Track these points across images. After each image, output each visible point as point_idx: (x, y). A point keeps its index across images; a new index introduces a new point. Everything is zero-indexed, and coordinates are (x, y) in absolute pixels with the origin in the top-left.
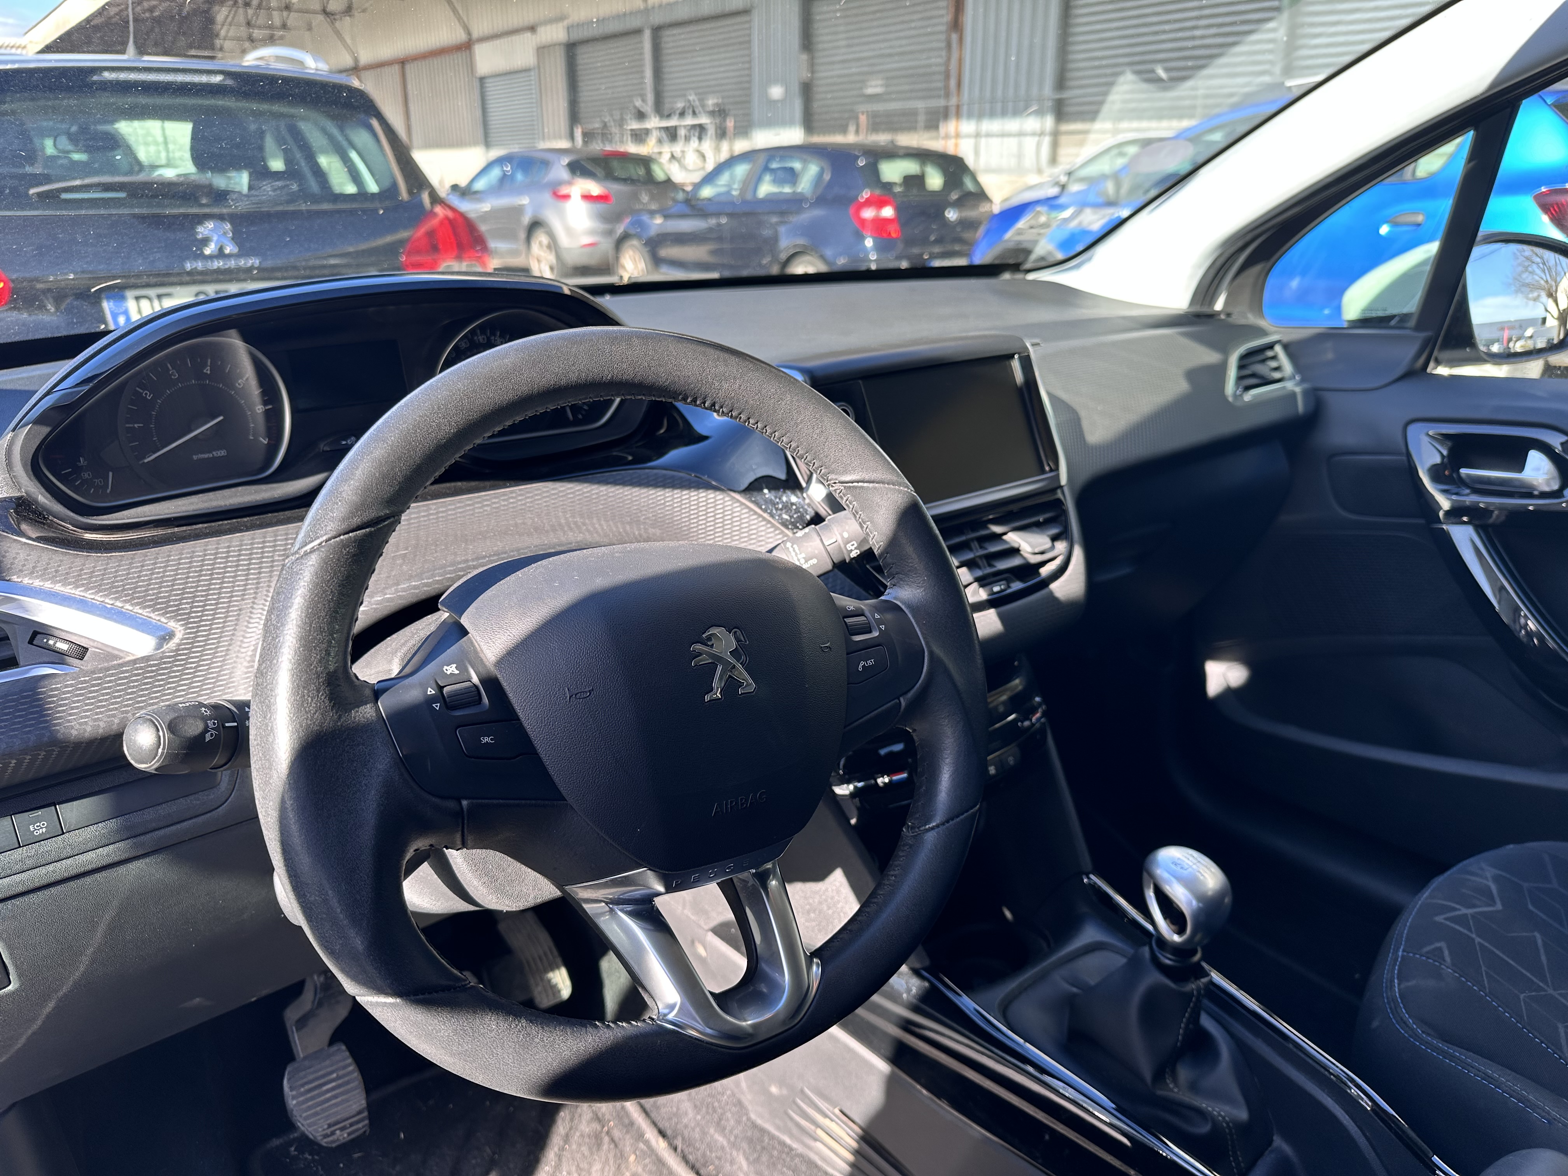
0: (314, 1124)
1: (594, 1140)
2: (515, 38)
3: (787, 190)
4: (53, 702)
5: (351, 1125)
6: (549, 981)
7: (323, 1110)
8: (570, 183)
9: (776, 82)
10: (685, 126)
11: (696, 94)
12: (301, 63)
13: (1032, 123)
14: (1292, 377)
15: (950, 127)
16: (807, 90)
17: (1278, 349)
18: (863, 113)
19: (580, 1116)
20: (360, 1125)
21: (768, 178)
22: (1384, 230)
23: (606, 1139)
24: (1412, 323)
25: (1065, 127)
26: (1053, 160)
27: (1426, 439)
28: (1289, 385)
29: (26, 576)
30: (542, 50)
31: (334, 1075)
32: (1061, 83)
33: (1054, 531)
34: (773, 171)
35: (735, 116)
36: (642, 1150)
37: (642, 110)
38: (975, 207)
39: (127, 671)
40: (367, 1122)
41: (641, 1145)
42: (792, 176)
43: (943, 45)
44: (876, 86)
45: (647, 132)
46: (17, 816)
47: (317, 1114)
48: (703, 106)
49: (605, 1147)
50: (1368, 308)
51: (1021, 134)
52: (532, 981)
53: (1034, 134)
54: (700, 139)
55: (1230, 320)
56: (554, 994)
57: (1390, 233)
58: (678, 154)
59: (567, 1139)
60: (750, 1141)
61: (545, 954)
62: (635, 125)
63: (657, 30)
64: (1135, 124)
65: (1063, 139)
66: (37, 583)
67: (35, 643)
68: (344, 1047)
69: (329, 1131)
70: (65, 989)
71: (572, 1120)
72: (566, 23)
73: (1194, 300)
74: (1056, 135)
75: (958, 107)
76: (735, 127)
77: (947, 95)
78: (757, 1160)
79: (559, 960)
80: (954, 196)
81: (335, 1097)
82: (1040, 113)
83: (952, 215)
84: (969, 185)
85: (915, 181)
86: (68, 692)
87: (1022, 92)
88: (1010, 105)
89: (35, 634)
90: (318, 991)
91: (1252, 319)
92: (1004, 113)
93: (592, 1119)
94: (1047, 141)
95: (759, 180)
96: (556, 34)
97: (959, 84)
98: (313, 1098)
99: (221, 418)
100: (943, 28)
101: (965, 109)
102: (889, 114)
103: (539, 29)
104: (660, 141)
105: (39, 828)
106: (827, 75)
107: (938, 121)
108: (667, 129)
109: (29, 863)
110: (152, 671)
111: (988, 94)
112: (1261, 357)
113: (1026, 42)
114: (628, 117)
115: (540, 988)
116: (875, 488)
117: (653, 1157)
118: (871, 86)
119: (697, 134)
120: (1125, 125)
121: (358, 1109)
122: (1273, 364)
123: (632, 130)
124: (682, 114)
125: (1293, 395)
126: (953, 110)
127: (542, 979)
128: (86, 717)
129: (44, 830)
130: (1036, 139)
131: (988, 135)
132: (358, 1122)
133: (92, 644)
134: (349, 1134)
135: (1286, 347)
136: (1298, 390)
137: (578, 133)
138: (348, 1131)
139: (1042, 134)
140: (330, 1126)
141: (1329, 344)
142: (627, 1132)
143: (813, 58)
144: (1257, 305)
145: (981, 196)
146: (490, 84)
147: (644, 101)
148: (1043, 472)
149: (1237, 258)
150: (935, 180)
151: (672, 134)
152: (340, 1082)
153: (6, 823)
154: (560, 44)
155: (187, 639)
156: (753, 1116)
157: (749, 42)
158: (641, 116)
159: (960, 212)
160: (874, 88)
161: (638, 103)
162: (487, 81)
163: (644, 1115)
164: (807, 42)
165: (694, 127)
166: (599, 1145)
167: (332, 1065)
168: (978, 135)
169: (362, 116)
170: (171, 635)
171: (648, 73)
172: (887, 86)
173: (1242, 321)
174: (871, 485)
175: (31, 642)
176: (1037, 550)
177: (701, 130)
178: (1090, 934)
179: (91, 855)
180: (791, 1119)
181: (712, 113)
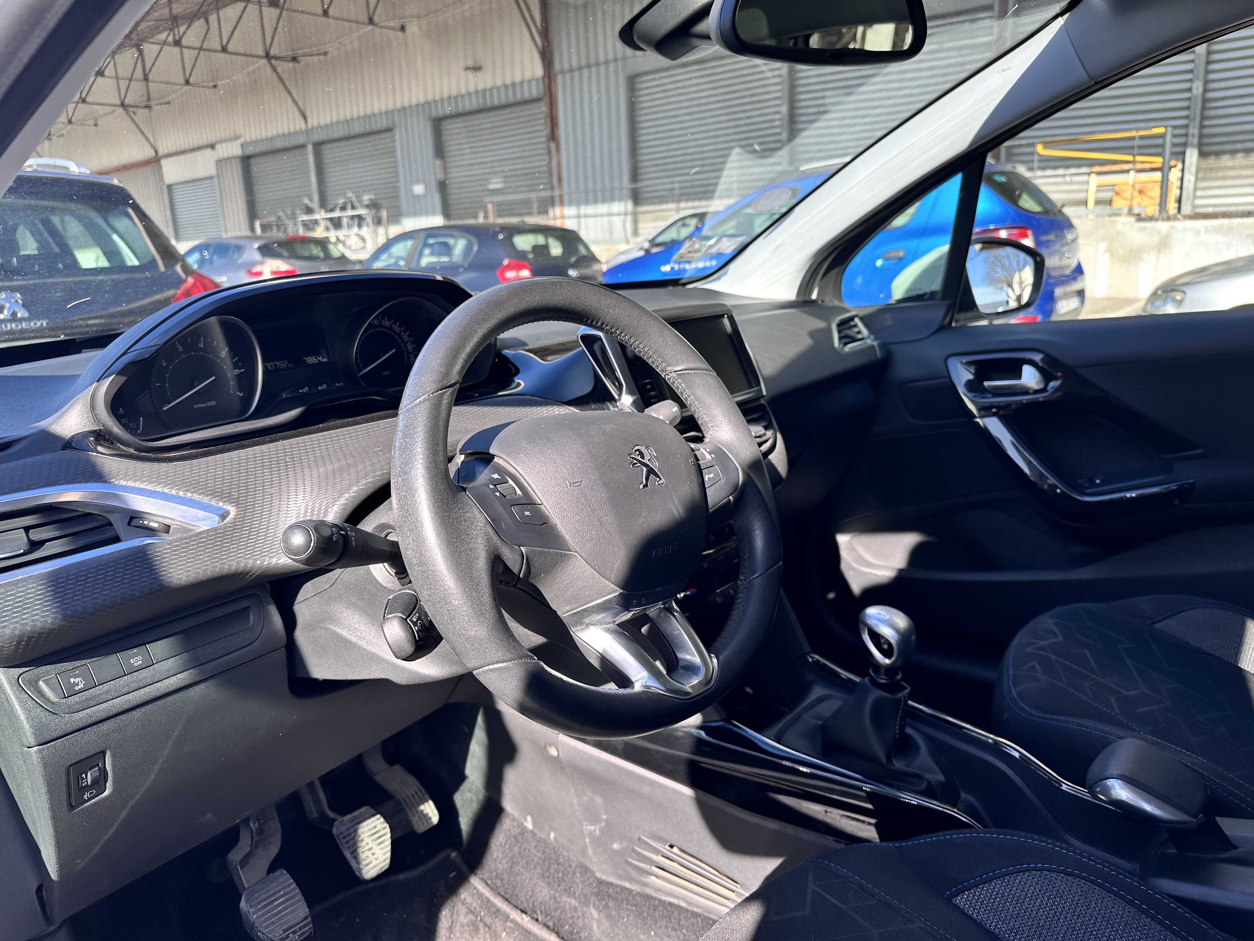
0: (272, 931)
1: (472, 928)
2: (198, 154)
3: (445, 259)
4: (158, 560)
5: (300, 929)
6: (422, 811)
7: (278, 920)
8: (262, 263)
9: (418, 182)
10: (346, 217)
11: (353, 193)
12: (67, 168)
13: (617, 207)
14: (869, 337)
15: (557, 211)
16: (443, 187)
17: (857, 320)
18: (489, 203)
19: (457, 912)
20: (307, 928)
21: (427, 251)
22: (879, 263)
23: (481, 925)
24: (939, 296)
25: (641, 209)
26: (636, 233)
27: (959, 365)
28: (869, 342)
29: (121, 479)
30: (220, 162)
31: (282, 893)
32: (635, 176)
33: (764, 424)
34: (431, 245)
35: (387, 208)
36: (510, 928)
37: (309, 205)
38: (589, 266)
39: (204, 538)
40: (311, 925)
41: (509, 924)
42: (447, 249)
43: (545, 151)
44: (497, 183)
45: (316, 222)
46: (121, 653)
47: (273, 923)
48: (360, 201)
49: (482, 930)
50: (908, 291)
51: (610, 215)
52: (410, 814)
53: (619, 214)
54: (360, 226)
55: (824, 304)
56: (427, 822)
57: (883, 265)
58: (342, 238)
59: (451, 929)
60: (598, 894)
61: (416, 793)
62: (305, 218)
63: (318, 146)
64: (690, 204)
65: (641, 218)
66: (131, 484)
67: (132, 524)
68: (285, 872)
69: (284, 935)
70: (137, 797)
71: (452, 916)
72: (239, 141)
73: (799, 293)
74: (635, 214)
75: (561, 197)
76: (388, 217)
77: (552, 188)
78: (606, 906)
79: (427, 796)
80: (573, 259)
81: (285, 909)
82: (620, 199)
83: (573, 273)
84: (583, 251)
85: (541, 250)
86: (167, 553)
87: (607, 184)
88: (600, 194)
89: (132, 518)
90: (254, 835)
91: (836, 303)
92: (596, 201)
93: (467, 913)
94: (629, 218)
95: (421, 254)
96: (234, 150)
97: (560, 180)
98: (268, 912)
99: (214, 378)
100: (543, 139)
101: (566, 198)
102: (510, 203)
103: (218, 147)
104: (327, 229)
105: (137, 661)
106: (457, 175)
107: (547, 207)
108: (331, 219)
109: (134, 686)
110: (220, 537)
111: (582, 186)
112: (847, 326)
113: (606, 148)
114: (298, 212)
115: (416, 818)
116: (696, 373)
117: (521, 930)
118: (493, 183)
119: (356, 223)
120: (683, 205)
121: (304, 916)
122: (856, 330)
123: (302, 221)
124: (343, 208)
125: (873, 347)
126: (557, 199)
127: (417, 811)
128: (182, 569)
129: (141, 662)
130: (622, 217)
131: (586, 216)
132: (305, 926)
133: (172, 522)
134: (299, 936)
135: (862, 319)
136: (875, 343)
137: (257, 225)
138: (298, 934)
139: (626, 214)
140: (284, 931)
141: (888, 316)
142: (496, 917)
143: (444, 163)
144: (838, 294)
145: (592, 259)
146: (177, 190)
147: (311, 200)
148: (751, 387)
149: (822, 268)
150: (556, 249)
151: (337, 224)
152: (287, 897)
153: (113, 659)
154: (235, 158)
155: (240, 514)
156: (598, 875)
157: (394, 152)
158: (309, 211)
159: (578, 271)
160: (496, 184)
161: (306, 201)
162: (174, 188)
163: (506, 902)
164: (440, 151)
165: (353, 217)
166: (477, 929)
167: (279, 886)
168: (579, 217)
169: (121, 207)
170: (228, 513)
171: (313, 179)
172: (504, 182)
173: (831, 304)
174: (693, 371)
175: (129, 524)
176: (758, 435)
177: (360, 220)
178: (818, 691)
179: (173, 680)
180: (631, 865)
181: (368, 207)
